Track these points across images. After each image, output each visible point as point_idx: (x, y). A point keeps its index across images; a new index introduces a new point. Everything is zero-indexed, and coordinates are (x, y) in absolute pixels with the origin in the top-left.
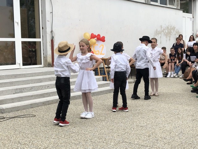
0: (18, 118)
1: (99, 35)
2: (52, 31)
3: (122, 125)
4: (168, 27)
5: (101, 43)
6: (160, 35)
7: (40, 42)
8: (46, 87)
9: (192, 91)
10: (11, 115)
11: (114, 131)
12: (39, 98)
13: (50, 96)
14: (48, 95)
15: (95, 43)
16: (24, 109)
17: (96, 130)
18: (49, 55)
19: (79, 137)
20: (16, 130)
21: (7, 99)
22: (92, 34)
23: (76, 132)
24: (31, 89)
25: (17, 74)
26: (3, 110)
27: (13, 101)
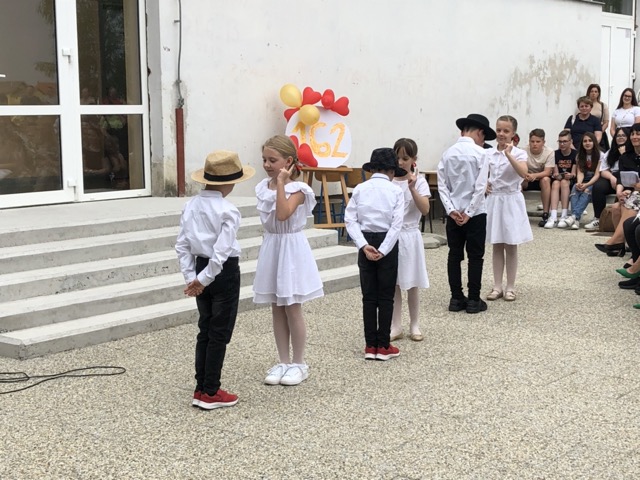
0: (71, 379)
1: (329, 93)
2: (178, 83)
3: (396, 410)
4: (552, 62)
5: (334, 118)
6: (526, 87)
7: (141, 115)
8: (159, 270)
9: (622, 285)
10: (49, 365)
11: (371, 433)
12: (137, 306)
13: (172, 300)
14: (165, 295)
15: (315, 120)
16: (89, 344)
17: (313, 429)
18: (169, 158)
19: (261, 455)
20: (63, 425)
21: (34, 312)
22: (307, 91)
23: (253, 434)
24: (113, 276)
25: (66, 225)
26: (24, 348)
27: (54, 316)
